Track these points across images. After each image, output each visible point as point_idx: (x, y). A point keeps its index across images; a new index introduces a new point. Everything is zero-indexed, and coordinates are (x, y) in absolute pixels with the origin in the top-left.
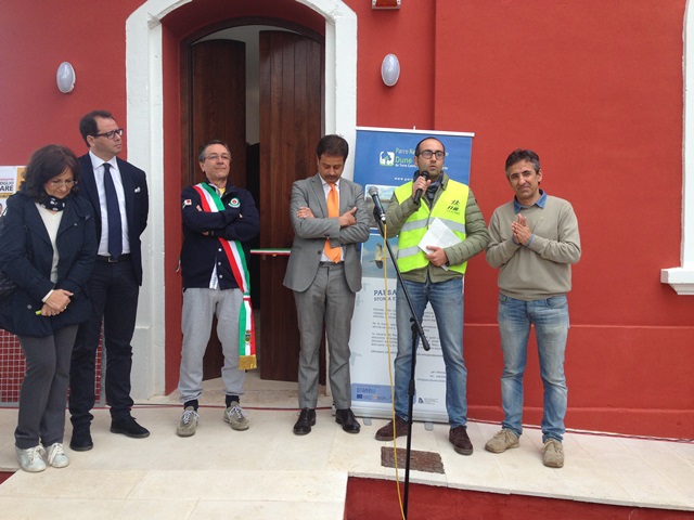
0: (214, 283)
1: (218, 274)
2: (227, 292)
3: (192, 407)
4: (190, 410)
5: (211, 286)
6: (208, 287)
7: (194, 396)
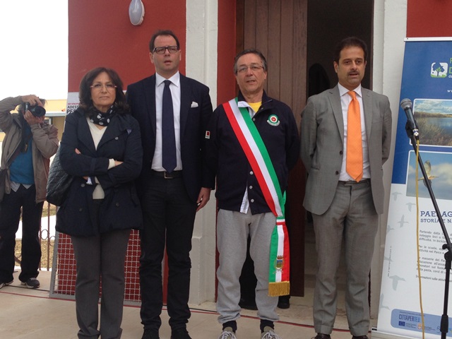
0: (245, 208)
1: (249, 198)
2: (259, 216)
3: (231, 328)
4: (228, 331)
5: (242, 211)
6: (239, 210)
7: (232, 317)
